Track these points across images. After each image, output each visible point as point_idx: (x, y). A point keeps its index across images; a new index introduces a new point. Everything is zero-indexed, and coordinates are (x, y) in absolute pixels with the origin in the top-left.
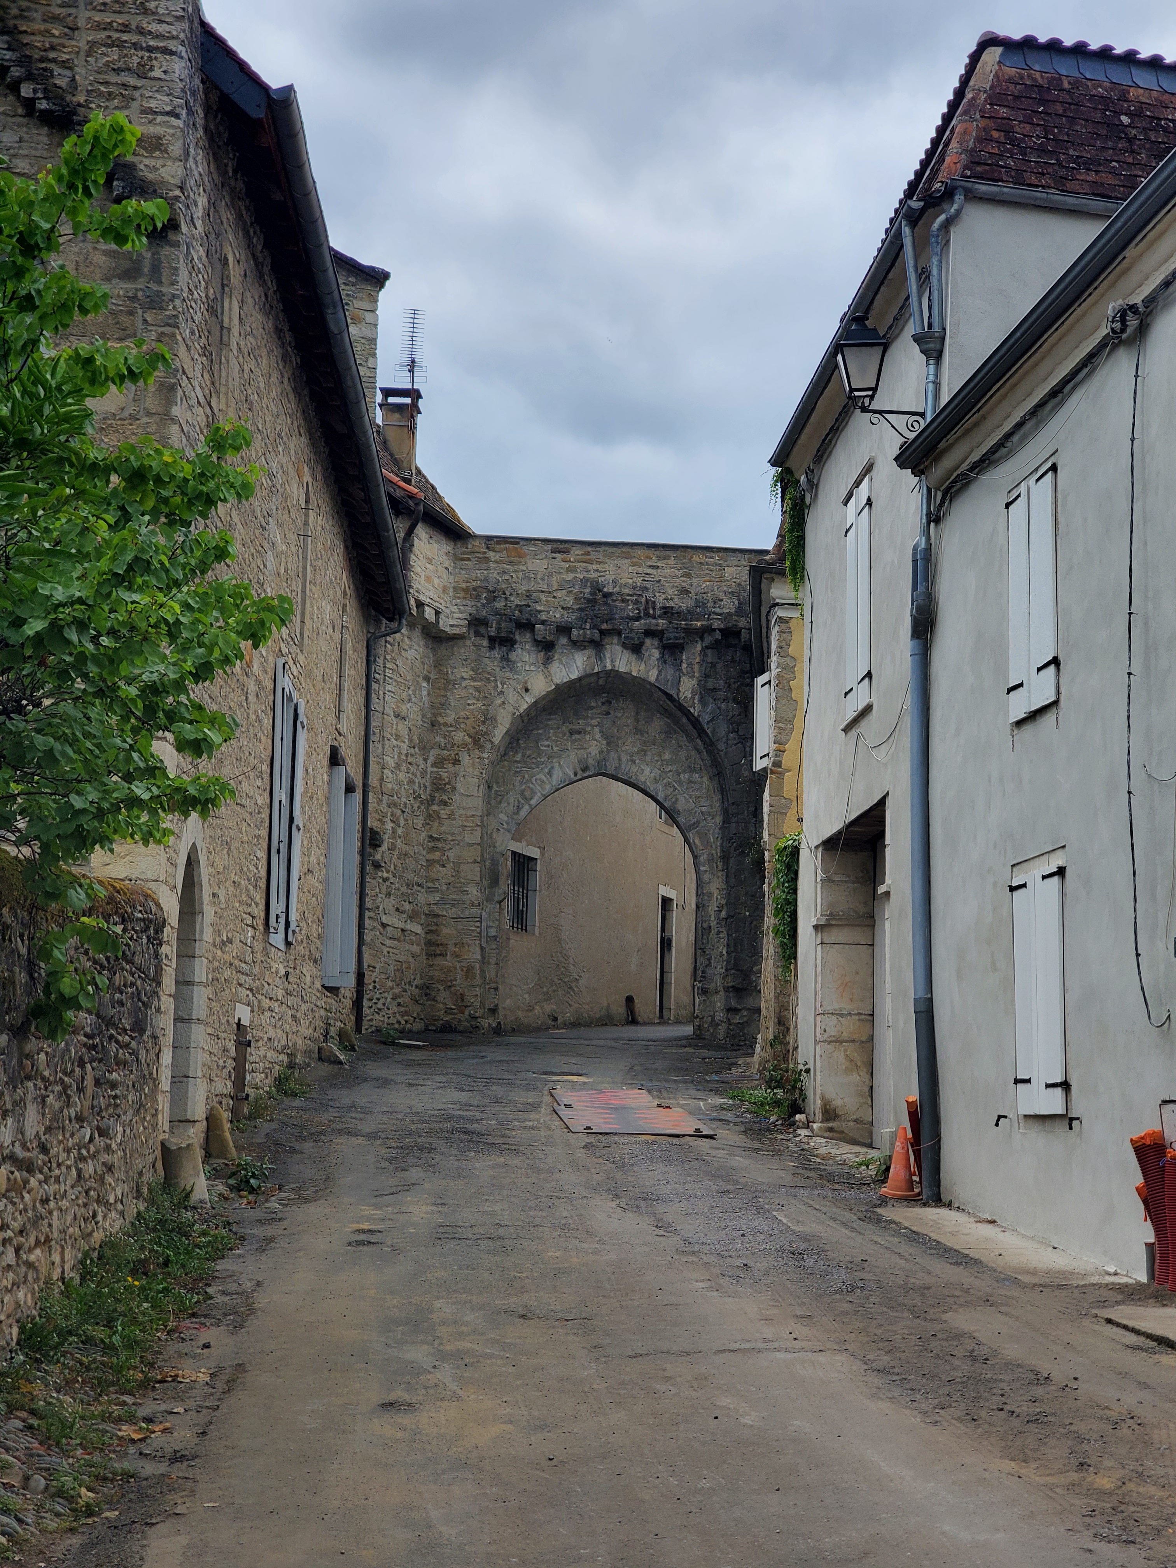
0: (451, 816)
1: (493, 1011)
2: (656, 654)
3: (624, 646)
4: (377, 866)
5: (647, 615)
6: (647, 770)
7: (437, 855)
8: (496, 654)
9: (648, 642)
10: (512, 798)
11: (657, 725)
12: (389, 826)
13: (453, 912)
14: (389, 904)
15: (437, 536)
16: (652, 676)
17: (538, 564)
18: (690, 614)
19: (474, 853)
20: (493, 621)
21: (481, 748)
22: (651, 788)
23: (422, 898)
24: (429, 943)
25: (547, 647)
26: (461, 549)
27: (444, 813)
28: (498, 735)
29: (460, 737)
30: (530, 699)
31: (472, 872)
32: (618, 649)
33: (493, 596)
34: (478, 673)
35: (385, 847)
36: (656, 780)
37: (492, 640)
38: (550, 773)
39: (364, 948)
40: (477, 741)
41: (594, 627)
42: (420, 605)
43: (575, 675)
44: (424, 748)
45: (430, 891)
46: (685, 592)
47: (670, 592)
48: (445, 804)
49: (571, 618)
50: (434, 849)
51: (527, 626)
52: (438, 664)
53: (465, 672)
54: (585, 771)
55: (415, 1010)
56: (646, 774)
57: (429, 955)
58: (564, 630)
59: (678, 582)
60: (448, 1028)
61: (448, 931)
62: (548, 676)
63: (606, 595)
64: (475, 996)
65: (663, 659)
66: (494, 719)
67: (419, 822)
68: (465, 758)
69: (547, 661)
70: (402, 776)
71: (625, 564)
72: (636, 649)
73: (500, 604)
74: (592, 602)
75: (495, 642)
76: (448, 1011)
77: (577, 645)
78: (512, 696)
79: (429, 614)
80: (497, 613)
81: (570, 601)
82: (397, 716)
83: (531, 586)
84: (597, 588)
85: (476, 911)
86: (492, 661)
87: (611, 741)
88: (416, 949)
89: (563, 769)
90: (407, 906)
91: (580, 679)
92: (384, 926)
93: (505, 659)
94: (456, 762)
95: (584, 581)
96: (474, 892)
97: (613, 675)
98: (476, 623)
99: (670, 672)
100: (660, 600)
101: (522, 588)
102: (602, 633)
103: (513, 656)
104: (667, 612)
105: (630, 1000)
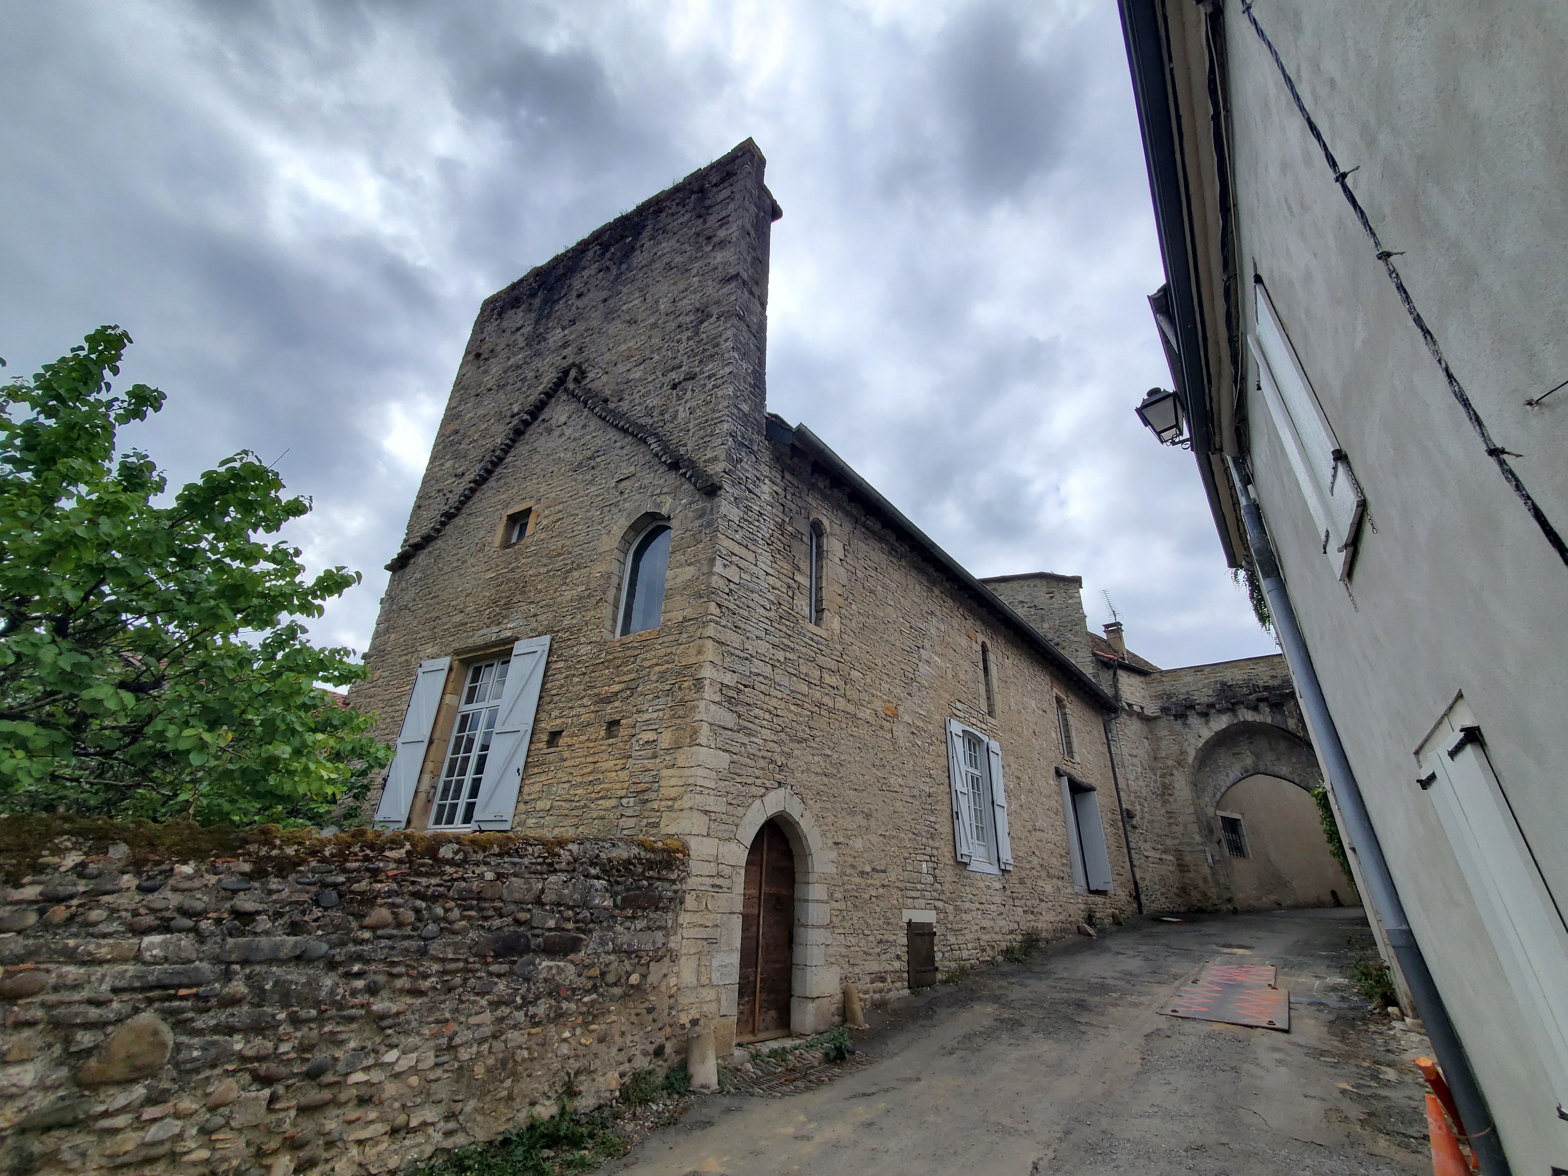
0: (1176, 801)
1: (1229, 900)
2: (1268, 710)
3: (1248, 708)
4: (1134, 827)
5: (1255, 692)
6: (1284, 769)
7: (1172, 821)
8: (1179, 722)
9: (1261, 705)
10: (1210, 789)
11: (1282, 745)
12: (1138, 807)
13: (1188, 849)
14: (1148, 846)
15: (1132, 675)
16: (1269, 720)
17: (1189, 679)
18: (1280, 687)
19: (1193, 818)
20: (1173, 707)
21: (1183, 767)
22: (1290, 778)
23: (1169, 842)
24: (1179, 865)
25: (1205, 715)
26: (1148, 679)
27: (1171, 799)
28: (1190, 759)
29: (1170, 763)
30: (1203, 741)
31: (1195, 828)
32: (1245, 710)
33: (1169, 697)
34: (1172, 732)
35: (1138, 818)
36: (1291, 773)
37: (1175, 716)
38: (1227, 775)
39: (1135, 869)
40: (1180, 763)
41: (1227, 702)
42: (1130, 705)
43: (1224, 726)
44: (1152, 769)
45: (1174, 838)
46: (1273, 677)
47: (1265, 679)
48: (1170, 795)
49: (1212, 700)
50: (1170, 818)
51: (1192, 707)
52: (1151, 731)
53: (1165, 733)
54: (1247, 774)
55: (1179, 901)
56: (1284, 770)
57: (1181, 871)
58: (1211, 706)
59: (1268, 673)
60: (1201, 911)
61: (1188, 859)
62: (1209, 729)
63: (1229, 686)
64: (1213, 892)
65: (1272, 711)
66: (1186, 752)
67: (1159, 805)
68: (1175, 772)
69: (1207, 722)
70: (1141, 783)
71: (1235, 670)
72: (1255, 709)
73: (1174, 700)
74: (1224, 691)
75: (1176, 717)
76: (1199, 901)
77: (1220, 711)
78: (1192, 741)
79: (1136, 708)
80: (1174, 704)
81: (1210, 692)
82: (1131, 755)
83: (1188, 689)
84: (1224, 684)
85: (1201, 847)
86: (1178, 725)
87: (1258, 756)
88: (1171, 868)
89: (1235, 772)
90: (1160, 846)
91: (1228, 728)
92: (1147, 857)
93: (1184, 724)
94: (1172, 775)
95: (1216, 682)
96: (1198, 838)
97: (1245, 722)
98: (1165, 710)
99: (1279, 717)
100: (1261, 683)
101: (1184, 690)
102: (1233, 704)
103: (1188, 722)
104: (1266, 688)
105: (1333, 893)
